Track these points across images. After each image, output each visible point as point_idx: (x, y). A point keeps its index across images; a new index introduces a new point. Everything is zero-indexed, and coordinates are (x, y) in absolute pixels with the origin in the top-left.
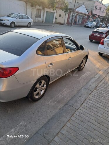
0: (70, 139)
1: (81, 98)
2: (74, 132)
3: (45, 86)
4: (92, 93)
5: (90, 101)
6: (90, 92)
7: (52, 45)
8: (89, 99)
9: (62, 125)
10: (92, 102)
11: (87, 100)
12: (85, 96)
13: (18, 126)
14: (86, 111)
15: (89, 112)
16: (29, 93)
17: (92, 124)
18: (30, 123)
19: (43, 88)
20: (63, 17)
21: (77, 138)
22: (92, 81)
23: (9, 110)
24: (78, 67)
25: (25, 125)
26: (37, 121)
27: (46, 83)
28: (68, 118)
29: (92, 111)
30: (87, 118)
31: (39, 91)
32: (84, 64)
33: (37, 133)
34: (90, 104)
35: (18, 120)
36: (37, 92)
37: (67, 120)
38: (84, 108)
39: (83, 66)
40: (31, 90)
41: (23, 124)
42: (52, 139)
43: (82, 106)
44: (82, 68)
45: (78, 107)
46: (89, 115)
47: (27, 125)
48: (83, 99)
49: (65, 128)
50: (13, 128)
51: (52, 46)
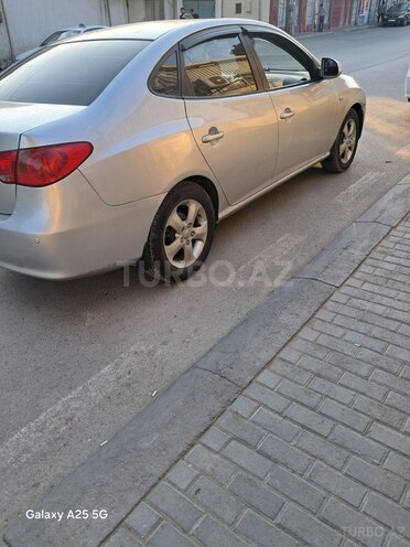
0: (319, 376)
1: (351, 250)
2: (331, 355)
3: (204, 223)
4: (393, 232)
5: (389, 258)
6: (386, 230)
7: (211, 79)
8: (381, 252)
9: (283, 337)
10: (394, 260)
11: (374, 255)
12: (365, 243)
13: (123, 356)
14: (376, 289)
15: (385, 292)
16: (147, 245)
17: (402, 322)
18: (165, 343)
19: (198, 230)
20: (249, 12)
21: (344, 369)
22: (390, 196)
23: (88, 315)
24: (328, 154)
25: (149, 353)
26: (189, 337)
27: (204, 214)
28: (306, 314)
29: (398, 285)
30: (380, 309)
31: (185, 241)
32: (353, 142)
33: (194, 366)
34: (387, 266)
35: (123, 340)
36: (176, 245)
37: (300, 322)
38: (365, 281)
39: (350, 153)
40: (153, 234)
41: (143, 348)
42: (249, 378)
43: (358, 275)
44: (344, 161)
45: (342, 280)
46: (385, 301)
47: (154, 351)
48: (358, 254)
49: (296, 344)
50: (108, 363)
51: (211, 84)
